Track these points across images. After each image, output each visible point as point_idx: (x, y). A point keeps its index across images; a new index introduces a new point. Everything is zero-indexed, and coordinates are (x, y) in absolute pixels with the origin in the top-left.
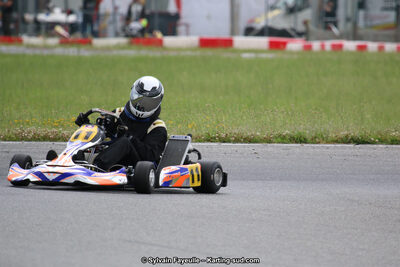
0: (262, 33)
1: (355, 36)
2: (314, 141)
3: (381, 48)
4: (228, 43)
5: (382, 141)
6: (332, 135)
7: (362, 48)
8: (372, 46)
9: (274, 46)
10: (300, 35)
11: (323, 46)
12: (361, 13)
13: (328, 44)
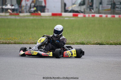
0: (71, 12)
1: (99, 13)
2: (87, 44)
3: (107, 16)
4: (60, 15)
5: (107, 44)
6: (92, 42)
7: (101, 16)
8: (104, 16)
9: (74, 15)
10: (82, 12)
11: (89, 16)
12: (101, 6)
13: (91, 15)
